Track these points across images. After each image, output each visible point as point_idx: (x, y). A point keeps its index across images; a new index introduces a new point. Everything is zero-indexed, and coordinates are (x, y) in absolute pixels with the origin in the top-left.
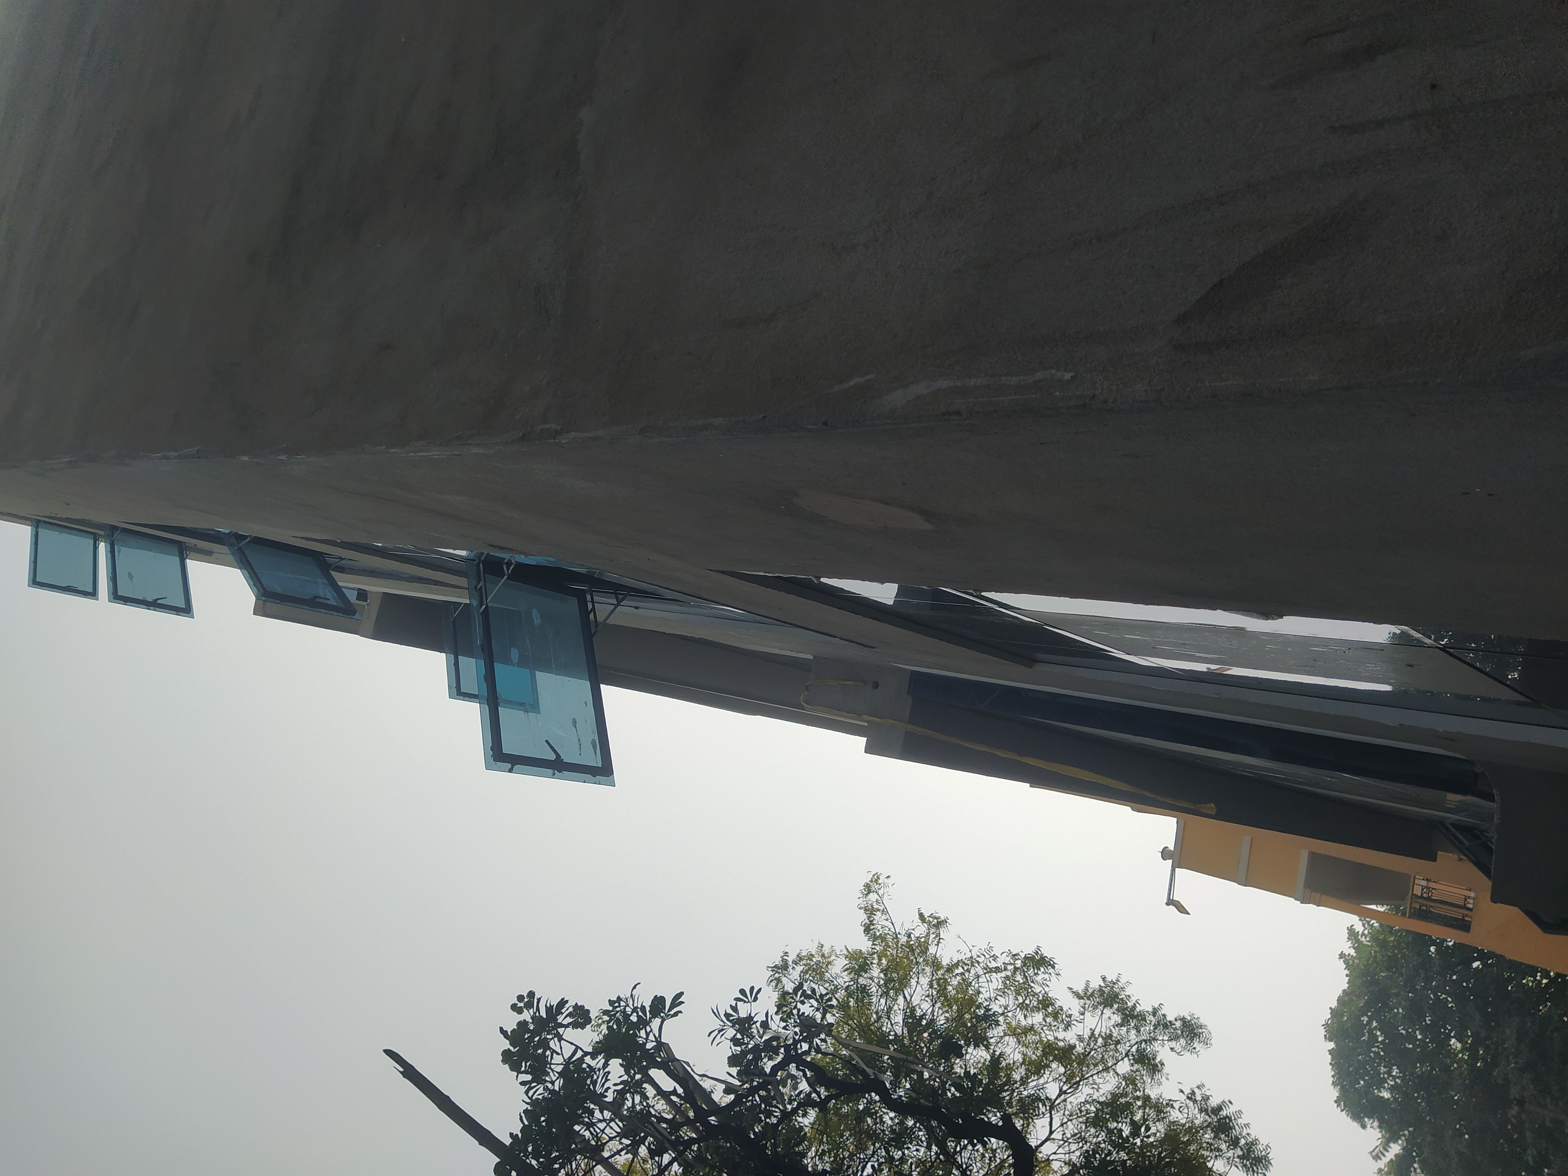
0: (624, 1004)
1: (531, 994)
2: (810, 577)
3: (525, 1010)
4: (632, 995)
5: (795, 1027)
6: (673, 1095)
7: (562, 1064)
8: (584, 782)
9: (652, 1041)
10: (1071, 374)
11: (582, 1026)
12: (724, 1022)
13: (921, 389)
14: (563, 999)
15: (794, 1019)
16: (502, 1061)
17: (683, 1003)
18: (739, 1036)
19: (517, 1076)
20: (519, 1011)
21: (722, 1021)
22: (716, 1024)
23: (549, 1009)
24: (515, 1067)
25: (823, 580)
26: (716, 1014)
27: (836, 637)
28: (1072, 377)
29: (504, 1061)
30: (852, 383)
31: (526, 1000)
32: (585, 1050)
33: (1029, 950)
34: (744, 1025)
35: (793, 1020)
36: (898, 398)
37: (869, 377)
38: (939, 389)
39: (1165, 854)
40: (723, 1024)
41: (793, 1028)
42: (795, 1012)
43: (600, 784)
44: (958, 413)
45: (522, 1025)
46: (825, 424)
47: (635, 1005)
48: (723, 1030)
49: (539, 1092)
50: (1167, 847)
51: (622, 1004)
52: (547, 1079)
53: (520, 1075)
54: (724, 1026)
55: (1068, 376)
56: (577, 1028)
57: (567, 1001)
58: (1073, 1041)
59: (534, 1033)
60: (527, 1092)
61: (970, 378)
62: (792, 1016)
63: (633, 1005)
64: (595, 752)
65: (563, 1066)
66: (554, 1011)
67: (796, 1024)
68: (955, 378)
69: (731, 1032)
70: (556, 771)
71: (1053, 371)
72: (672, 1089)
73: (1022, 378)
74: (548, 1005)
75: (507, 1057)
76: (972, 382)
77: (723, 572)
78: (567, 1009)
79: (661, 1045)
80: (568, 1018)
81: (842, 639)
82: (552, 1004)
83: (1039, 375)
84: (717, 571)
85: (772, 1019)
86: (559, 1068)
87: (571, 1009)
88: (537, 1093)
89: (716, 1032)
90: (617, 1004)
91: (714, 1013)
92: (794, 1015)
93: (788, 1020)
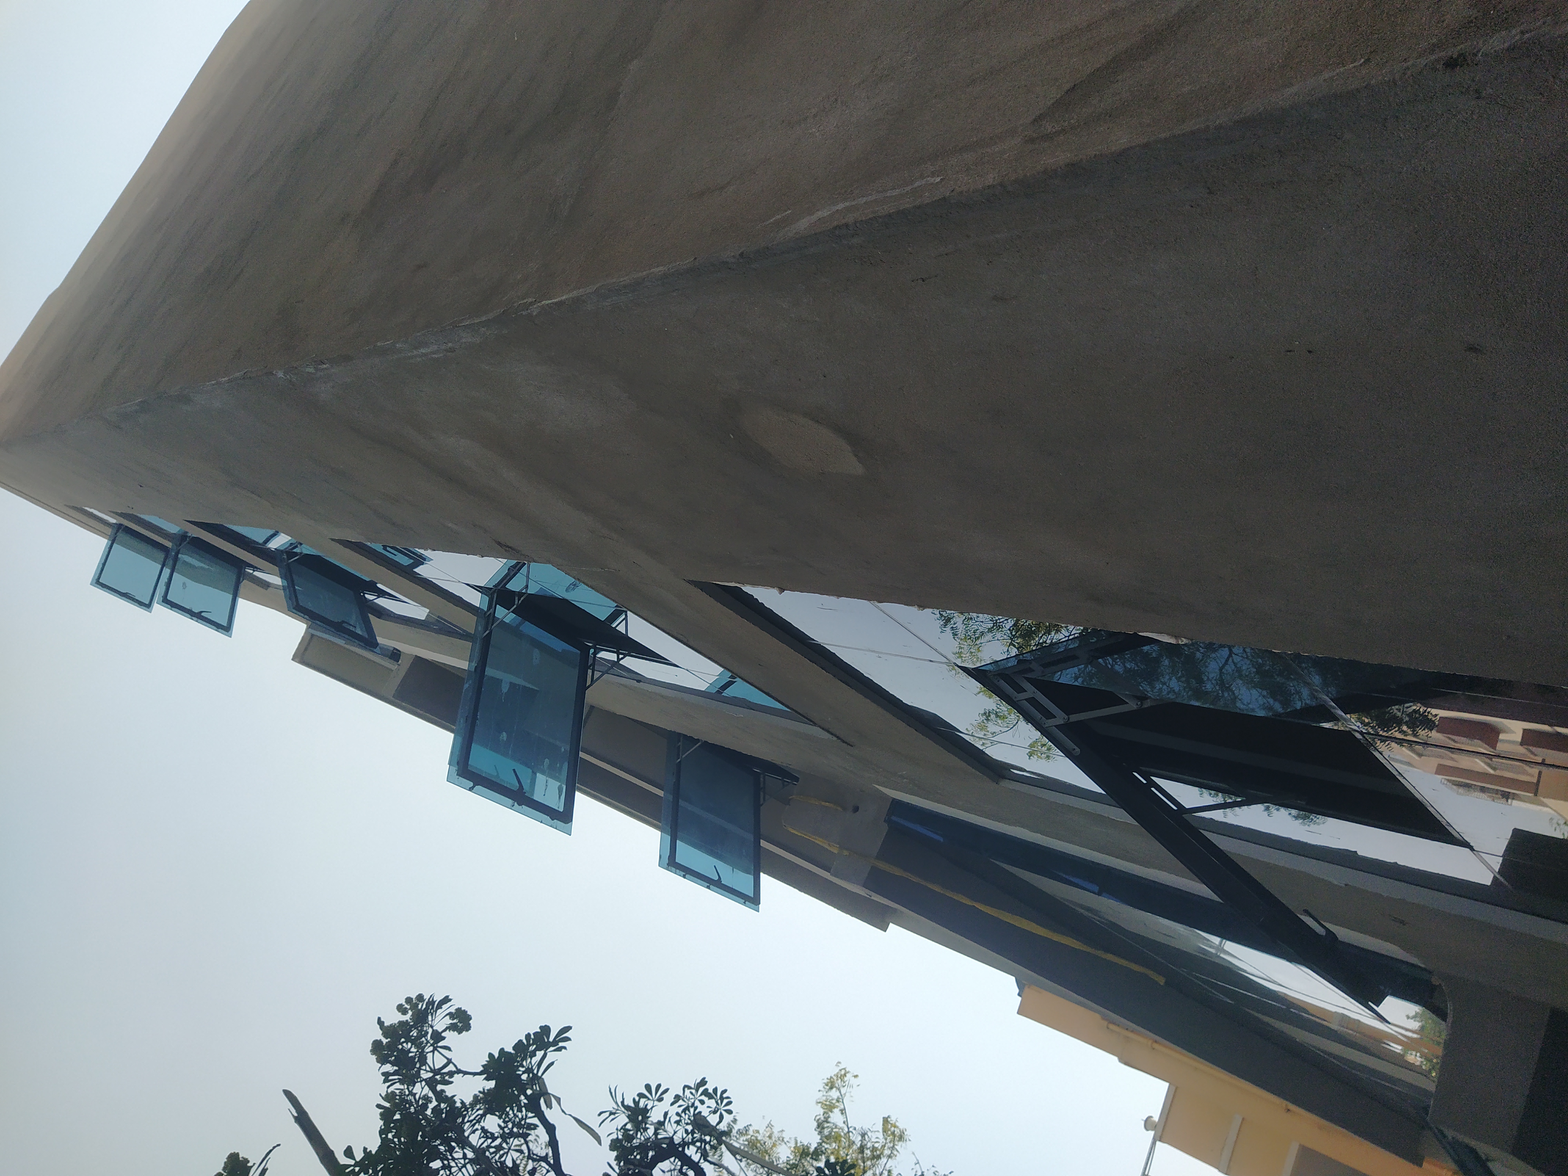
3: (409, 1011)
5: (687, 1124)
8: (541, 822)
10: (941, 178)
12: (618, 1106)
13: (823, 213)
14: (448, 997)
15: (689, 1116)
17: (569, 1038)
18: (630, 1126)
19: (380, 1066)
20: (404, 1012)
21: (616, 1103)
22: (610, 1106)
24: (382, 1058)
26: (613, 1095)
28: (941, 180)
29: (372, 1050)
30: (773, 220)
31: (413, 1002)
32: (459, 1067)
34: (637, 1116)
35: (687, 1116)
37: (787, 212)
39: (1149, 1123)
42: (692, 1110)
43: (556, 828)
45: (402, 1024)
48: (614, 1114)
50: (1151, 1117)
53: (383, 1065)
54: (618, 1110)
55: (938, 179)
56: (454, 1031)
57: (450, 1000)
61: (864, 197)
62: (687, 1112)
64: (560, 798)
66: (435, 1007)
67: (689, 1122)
68: (852, 199)
69: (623, 1120)
70: (516, 804)
71: (929, 179)
73: (904, 188)
75: (376, 1046)
76: (864, 200)
78: (448, 1008)
79: (536, 1078)
83: (917, 184)
85: (669, 1121)
87: (453, 1009)
89: (608, 1114)
91: (611, 1093)
92: (689, 1111)
93: (683, 1115)
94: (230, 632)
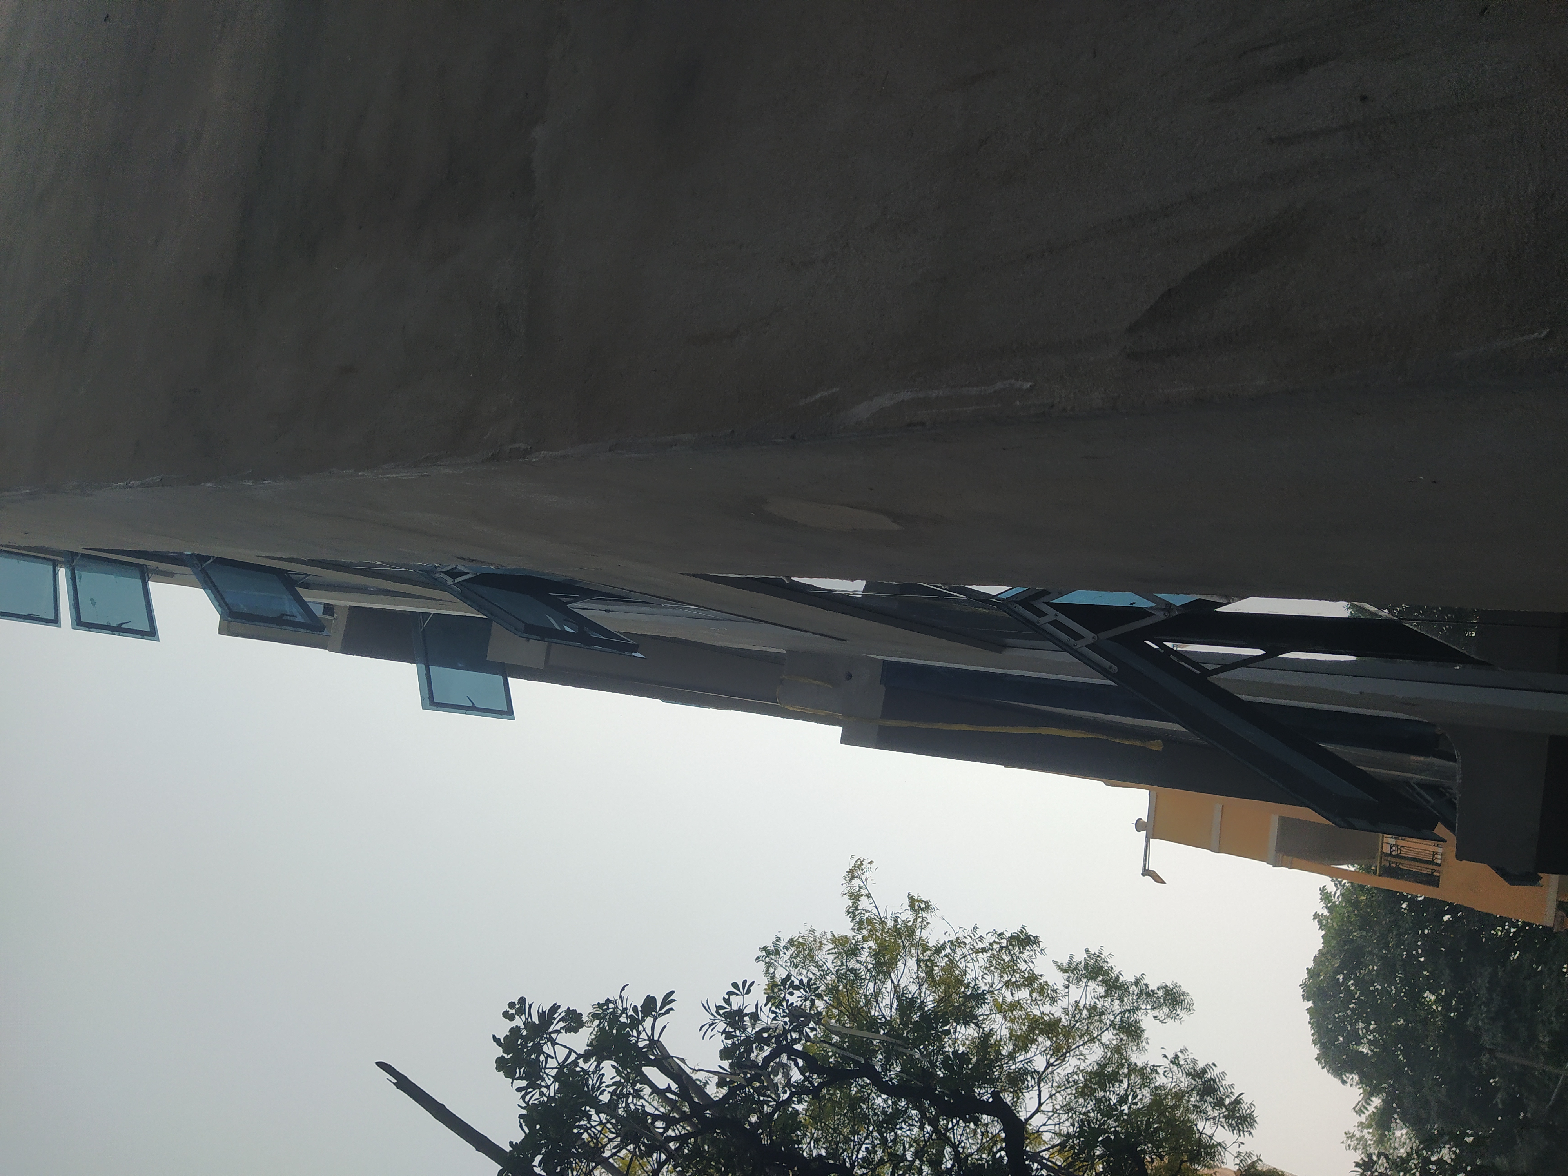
0: (613, 1006)
1: (522, 1001)
2: (781, 577)
3: (516, 1016)
4: (621, 997)
5: (784, 1017)
6: (668, 1092)
7: (556, 1068)
9: (645, 1040)
10: (1030, 384)
11: (576, 1030)
12: (714, 1016)
13: (885, 401)
14: (555, 1004)
15: (783, 1010)
16: (496, 1068)
17: (675, 1000)
18: (729, 1029)
19: (512, 1083)
20: (511, 1018)
21: (712, 1015)
22: (707, 1018)
23: (542, 1015)
24: (510, 1074)
25: (793, 578)
26: (707, 1008)
27: (807, 632)
28: (1030, 386)
29: (499, 1069)
30: (817, 397)
31: (517, 1006)
32: (578, 1053)
33: (1012, 929)
34: (734, 1018)
35: (781, 1012)
36: (863, 411)
37: (834, 390)
38: (903, 401)
39: (1139, 825)
40: (713, 1018)
41: (782, 1018)
42: (784, 1003)
44: (923, 424)
45: (515, 1031)
46: (793, 437)
47: (625, 1007)
48: (713, 1024)
49: (535, 1097)
50: (1141, 819)
51: (611, 1006)
52: (543, 1084)
53: (515, 1081)
54: (715, 1020)
55: (1027, 385)
56: (570, 1032)
57: (559, 1006)
58: (1058, 1014)
59: (526, 1039)
60: (523, 1097)
61: (933, 389)
62: (781, 1007)
63: (622, 1006)
65: (556, 1070)
66: (547, 1017)
67: (785, 1014)
68: (918, 389)
69: (721, 1026)
71: (1013, 381)
72: (666, 1086)
73: (983, 388)
74: (540, 1011)
75: (501, 1064)
76: (934, 394)
77: (694, 576)
78: (560, 1014)
79: (654, 1043)
80: (561, 1022)
81: (814, 633)
82: (544, 1010)
83: (999, 385)
84: (687, 575)
85: (761, 1010)
86: (554, 1072)
87: (563, 1014)
88: (533, 1098)
89: (707, 1026)
90: (605, 1007)
91: (705, 1007)
92: (783, 1006)
93: (777, 1010)
94: (156, 635)
